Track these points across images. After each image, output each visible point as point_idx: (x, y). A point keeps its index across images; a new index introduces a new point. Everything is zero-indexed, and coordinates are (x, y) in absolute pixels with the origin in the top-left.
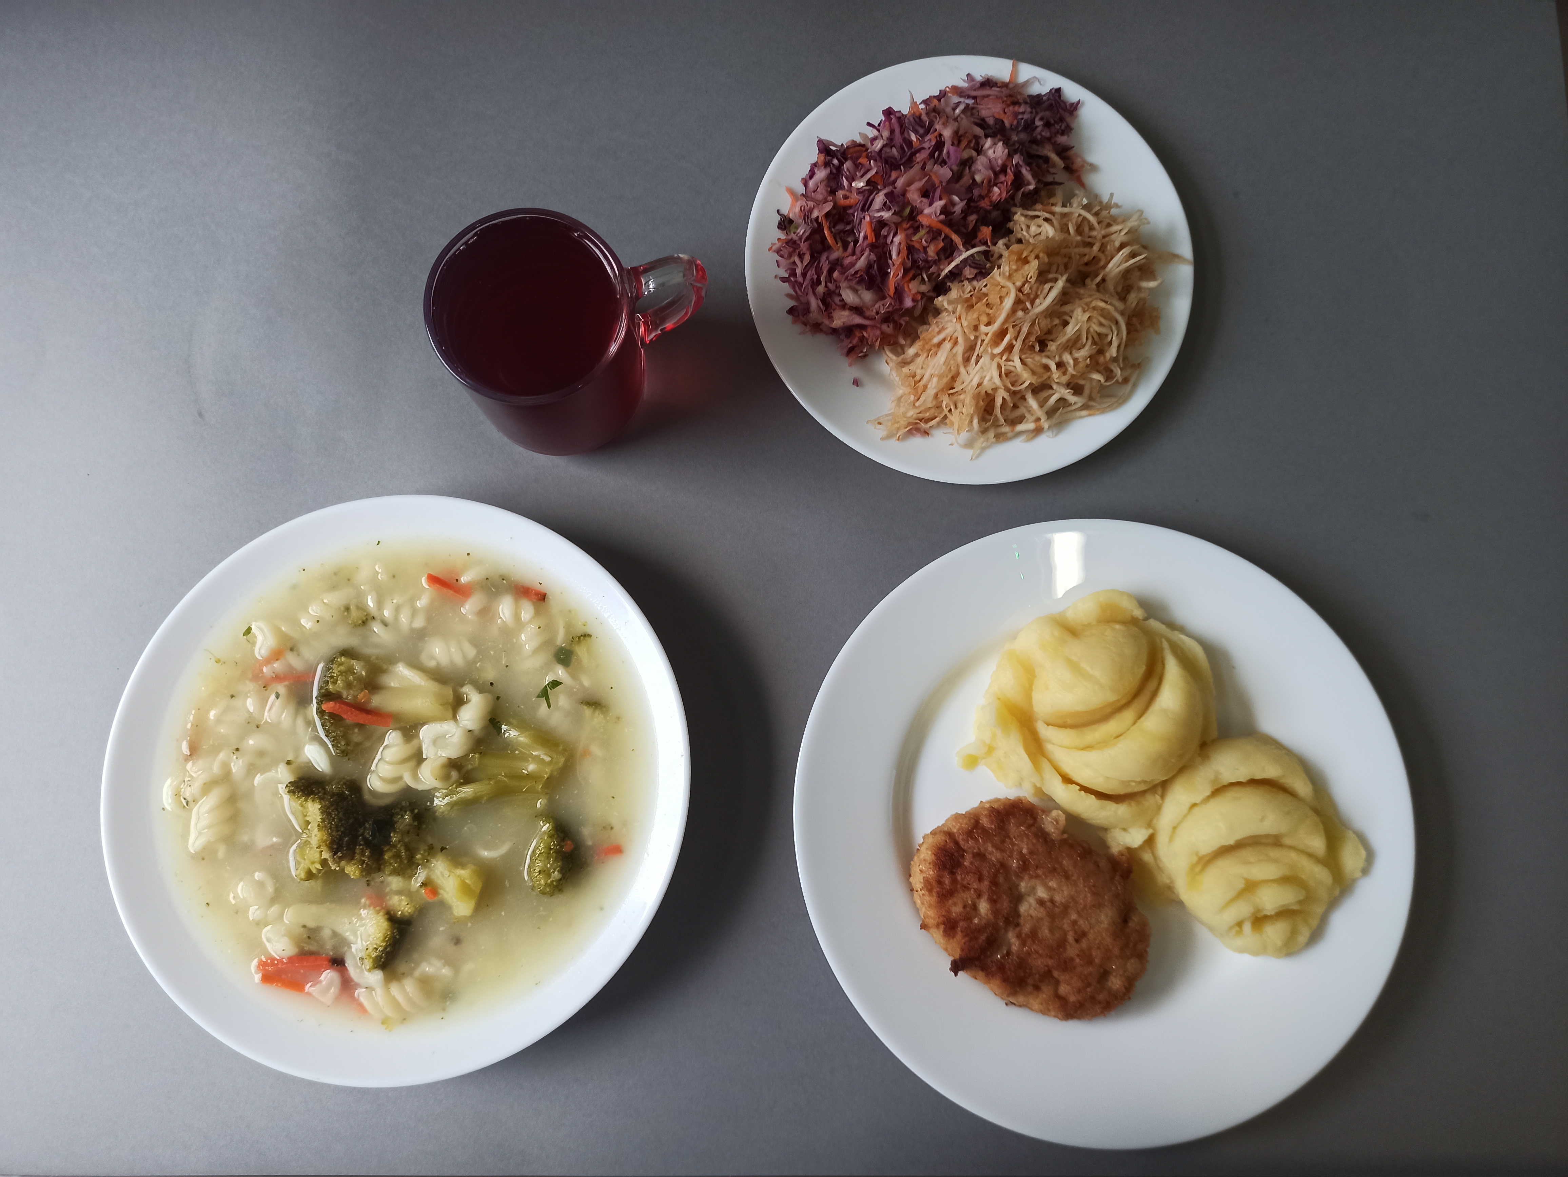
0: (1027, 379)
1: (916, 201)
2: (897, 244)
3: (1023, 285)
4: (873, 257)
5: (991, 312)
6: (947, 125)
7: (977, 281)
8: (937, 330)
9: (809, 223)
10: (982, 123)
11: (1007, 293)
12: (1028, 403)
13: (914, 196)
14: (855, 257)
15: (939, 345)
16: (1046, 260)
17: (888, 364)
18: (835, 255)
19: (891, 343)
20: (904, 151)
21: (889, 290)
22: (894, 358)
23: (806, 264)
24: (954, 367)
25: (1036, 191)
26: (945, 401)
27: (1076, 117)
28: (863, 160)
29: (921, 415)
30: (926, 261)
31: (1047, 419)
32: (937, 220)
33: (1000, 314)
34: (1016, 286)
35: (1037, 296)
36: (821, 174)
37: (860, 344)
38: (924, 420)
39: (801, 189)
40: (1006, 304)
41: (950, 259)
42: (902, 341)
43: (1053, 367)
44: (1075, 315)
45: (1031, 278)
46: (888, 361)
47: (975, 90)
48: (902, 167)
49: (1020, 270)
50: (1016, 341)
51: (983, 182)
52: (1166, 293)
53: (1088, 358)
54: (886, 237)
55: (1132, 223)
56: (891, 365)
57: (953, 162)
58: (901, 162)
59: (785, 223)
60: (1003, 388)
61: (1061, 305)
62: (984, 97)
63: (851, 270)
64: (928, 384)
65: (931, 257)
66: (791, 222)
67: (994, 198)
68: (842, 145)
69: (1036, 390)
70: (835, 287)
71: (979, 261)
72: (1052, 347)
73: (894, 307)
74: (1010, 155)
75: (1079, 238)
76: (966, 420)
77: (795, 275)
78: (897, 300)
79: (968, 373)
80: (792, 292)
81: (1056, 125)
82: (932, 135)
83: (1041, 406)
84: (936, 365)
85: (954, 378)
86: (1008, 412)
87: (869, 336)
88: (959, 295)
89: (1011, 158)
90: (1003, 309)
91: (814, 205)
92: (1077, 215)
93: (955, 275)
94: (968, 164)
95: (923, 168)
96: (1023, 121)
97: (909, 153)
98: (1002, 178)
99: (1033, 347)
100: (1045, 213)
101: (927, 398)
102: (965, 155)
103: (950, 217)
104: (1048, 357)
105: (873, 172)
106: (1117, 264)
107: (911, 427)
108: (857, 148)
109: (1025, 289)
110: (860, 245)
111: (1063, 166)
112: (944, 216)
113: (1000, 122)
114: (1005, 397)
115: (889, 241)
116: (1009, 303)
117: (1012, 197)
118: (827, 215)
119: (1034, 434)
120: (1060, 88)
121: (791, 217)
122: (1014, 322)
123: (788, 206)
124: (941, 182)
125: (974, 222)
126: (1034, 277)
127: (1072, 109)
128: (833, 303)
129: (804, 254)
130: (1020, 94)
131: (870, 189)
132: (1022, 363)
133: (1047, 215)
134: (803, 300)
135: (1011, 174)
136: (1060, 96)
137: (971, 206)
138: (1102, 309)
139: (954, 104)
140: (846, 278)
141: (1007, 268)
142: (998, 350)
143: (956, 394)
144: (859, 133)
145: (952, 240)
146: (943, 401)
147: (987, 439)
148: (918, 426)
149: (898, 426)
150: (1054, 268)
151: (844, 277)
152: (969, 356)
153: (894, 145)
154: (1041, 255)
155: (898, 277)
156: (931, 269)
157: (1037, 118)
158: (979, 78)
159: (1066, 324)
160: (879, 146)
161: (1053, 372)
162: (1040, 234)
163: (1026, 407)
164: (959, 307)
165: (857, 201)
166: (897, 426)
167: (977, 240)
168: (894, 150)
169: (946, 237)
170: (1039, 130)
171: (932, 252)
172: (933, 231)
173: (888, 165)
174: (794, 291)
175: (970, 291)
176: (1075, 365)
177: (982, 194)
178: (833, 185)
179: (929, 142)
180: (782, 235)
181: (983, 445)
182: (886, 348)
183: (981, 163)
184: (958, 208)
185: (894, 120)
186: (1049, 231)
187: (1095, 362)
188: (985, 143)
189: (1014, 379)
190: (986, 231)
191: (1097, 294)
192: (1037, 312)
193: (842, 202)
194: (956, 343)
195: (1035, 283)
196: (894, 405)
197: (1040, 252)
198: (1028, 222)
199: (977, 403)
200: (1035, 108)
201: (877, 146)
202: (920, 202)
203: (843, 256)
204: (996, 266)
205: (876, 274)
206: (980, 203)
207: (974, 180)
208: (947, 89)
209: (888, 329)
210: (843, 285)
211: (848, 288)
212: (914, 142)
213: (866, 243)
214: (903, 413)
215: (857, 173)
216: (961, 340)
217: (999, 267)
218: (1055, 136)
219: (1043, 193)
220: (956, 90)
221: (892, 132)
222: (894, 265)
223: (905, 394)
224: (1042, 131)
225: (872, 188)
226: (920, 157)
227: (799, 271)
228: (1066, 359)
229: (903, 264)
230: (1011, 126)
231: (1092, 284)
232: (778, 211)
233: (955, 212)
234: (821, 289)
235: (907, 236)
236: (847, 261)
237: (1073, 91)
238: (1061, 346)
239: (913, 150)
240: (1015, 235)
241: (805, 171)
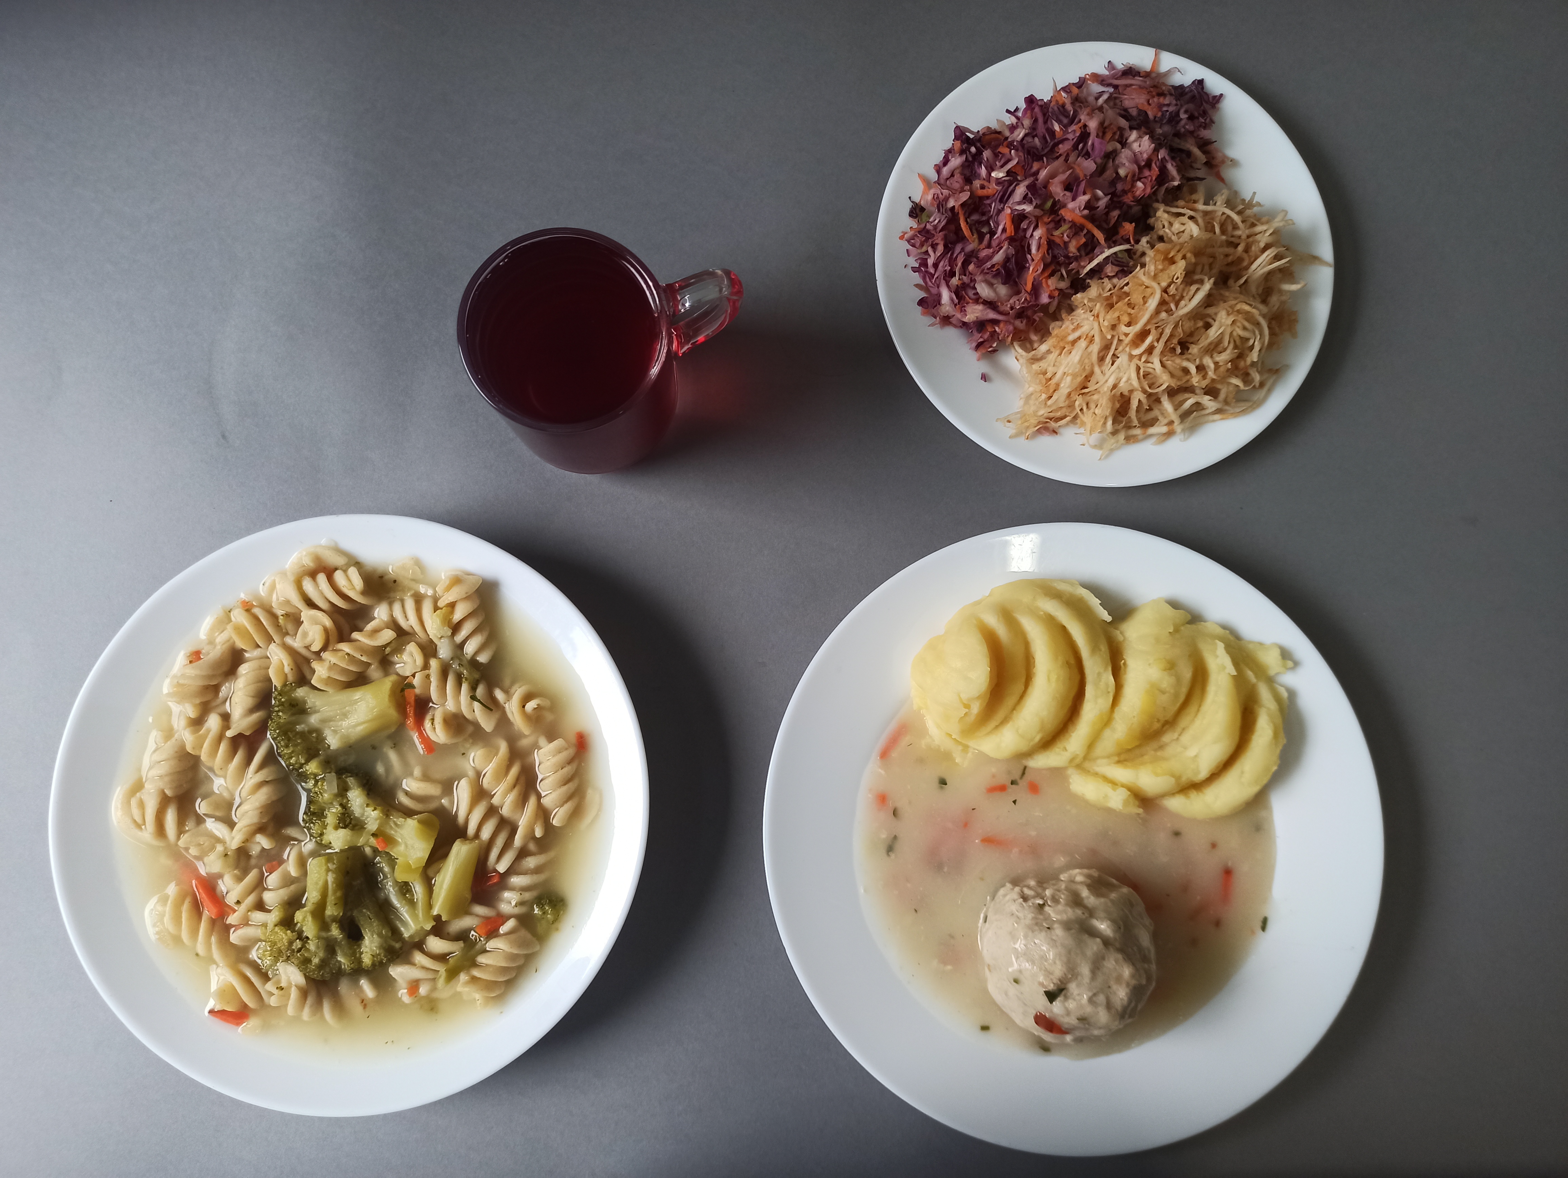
0: (1165, 381)
1: (1059, 194)
2: (1037, 238)
3: (1169, 286)
4: (1012, 251)
5: (1132, 312)
6: (1093, 117)
7: (1118, 279)
8: (1072, 327)
9: (944, 213)
10: (1125, 114)
11: (1152, 294)
12: (1163, 406)
13: (1057, 189)
14: (991, 250)
15: (1074, 342)
16: (1193, 260)
17: (1018, 360)
18: (970, 248)
19: (1021, 338)
20: (1046, 141)
21: (1026, 284)
22: (1024, 353)
23: (939, 255)
24: (1089, 366)
25: (1179, 187)
26: (1079, 402)
27: (1218, 109)
28: (1004, 150)
29: (1052, 415)
30: (1067, 257)
31: (1181, 423)
32: (1080, 215)
33: (1143, 315)
34: (1161, 286)
35: (1182, 298)
36: (956, 161)
37: (990, 338)
38: (1053, 419)
39: (934, 176)
40: (1151, 304)
41: (1091, 255)
42: (1034, 337)
43: (1193, 369)
44: (1218, 318)
45: (1177, 279)
46: (1018, 357)
47: (1116, 79)
48: (1045, 159)
49: (1166, 270)
50: (1158, 342)
51: (1126, 177)
52: (1305, 295)
53: (1230, 362)
54: (1025, 230)
55: (1277, 223)
56: (1021, 361)
57: (1098, 153)
58: (1043, 153)
59: (917, 211)
60: (1140, 389)
61: (1205, 307)
62: (1127, 86)
63: (988, 263)
64: (1061, 382)
65: (1071, 252)
66: (922, 209)
67: (1138, 193)
68: (978, 131)
69: (1172, 393)
70: (969, 281)
71: (1122, 258)
72: (1194, 349)
73: (1029, 302)
74: (1156, 150)
75: (1224, 237)
76: (1100, 421)
77: (926, 266)
78: (1034, 296)
79: (1102, 372)
80: (922, 282)
81: (1200, 118)
82: (1077, 126)
83: (1176, 409)
84: (1070, 363)
85: (1088, 378)
86: (1141, 415)
87: (1001, 332)
88: (1099, 292)
89: (1156, 153)
90: (1147, 309)
91: (949, 194)
92: (1221, 213)
93: (1097, 272)
94: (1111, 157)
95: (1066, 160)
96: (1168, 113)
97: (1052, 143)
98: (1147, 173)
99: (1174, 349)
100: (1189, 211)
101: (1060, 397)
102: (1110, 147)
103: (1093, 212)
104: (1188, 360)
105: (1014, 162)
106: (1261, 265)
107: (1041, 426)
108: (993, 136)
109: (1170, 290)
110: (998, 237)
111: (1205, 160)
112: (1088, 211)
113: (1143, 113)
114: (1142, 399)
115: (1028, 234)
116: (1153, 303)
117: (1155, 193)
118: (963, 205)
119: (1164, 438)
120: (1203, 79)
121: (922, 205)
122: (1157, 324)
123: (919, 193)
124: (1085, 176)
125: (1116, 217)
126: (1181, 278)
127: (1214, 102)
128: (966, 296)
129: (937, 244)
130: (1164, 84)
131: (1010, 180)
132: (1162, 366)
133: (1191, 213)
134: (934, 291)
135: (1157, 169)
136: (1203, 88)
137: (1115, 201)
138: (1248, 313)
139: (1097, 93)
140: (982, 272)
141: (1152, 268)
142: (1137, 352)
143: (1089, 394)
144: (997, 120)
145: (1093, 236)
146: (1076, 400)
147: (1117, 442)
148: (1048, 425)
149: (1028, 425)
150: (1199, 269)
151: (980, 270)
152: (1104, 355)
153: (1036, 134)
154: (1189, 255)
155: (1037, 273)
156: (1071, 266)
157: (1182, 111)
158: (1120, 66)
159: (1208, 326)
160: (1021, 136)
161: (1193, 375)
162: (1183, 232)
163: (1159, 410)
164: (1098, 305)
165: (995, 192)
166: (1026, 424)
167: (1118, 237)
168: (1036, 140)
169: (1089, 232)
170: (1183, 123)
171: (1073, 248)
172: (1076, 225)
173: (1030, 155)
174: (924, 282)
175: (1110, 290)
176: (1215, 370)
177: (1126, 189)
178: (967, 172)
179: (1073, 133)
180: (913, 223)
181: (1112, 447)
182: (1015, 344)
183: (1124, 156)
184: (1102, 203)
185: (1037, 109)
186: (1193, 229)
187: (1237, 367)
188: (1130, 136)
189: (1151, 382)
190: (1129, 228)
191: (1242, 296)
192: (1182, 314)
193: (981, 192)
194: (1092, 341)
195: (1181, 284)
196: (1022, 402)
197: (1188, 252)
198: (1172, 219)
199: (1114, 404)
200: (1179, 100)
201: (1019, 135)
202: (1063, 195)
203: (978, 248)
204: (1139, 265)
205: (1013, 269)
206: (1124, 198)
207: (1117, 173)
208: (1087, 76)
209: (1020, 324)
210: (979, 278)
211: (983, 281)
212: (1057, 131)
213: (1004, 236)
214: (1034, 412)
215: (997, 163)
216: (1097, 339)
217: (1143, 266)
218: (1199, 130)
219: (1185, 189)
220: (1095, 77)
221: (1036, 121)
222: (1033, 260)
223: (1036, 392)
224: (1186, 124)
225: (1012, 178)
226: (1063, 148)
227: (930, 262)
228: (1207, 362)
229: (1043, 259)
230: (1155, 117)
231: (1236, 286)
232: (910, 198)
233: (1098, 207)
234: (955, 281)
235: (1048, 229)
236: (984, 253)
237: (1216, 83)
238: (1203, 349)
239: (1056, 141)
240: (1156, 231)
241: (939, 157)
